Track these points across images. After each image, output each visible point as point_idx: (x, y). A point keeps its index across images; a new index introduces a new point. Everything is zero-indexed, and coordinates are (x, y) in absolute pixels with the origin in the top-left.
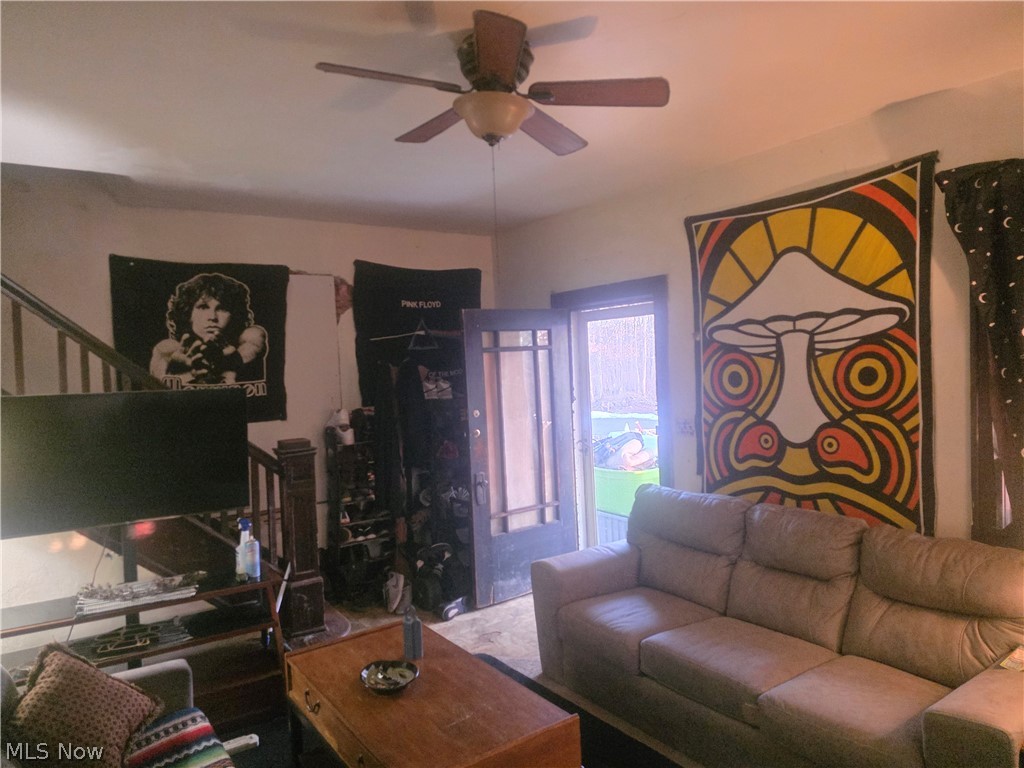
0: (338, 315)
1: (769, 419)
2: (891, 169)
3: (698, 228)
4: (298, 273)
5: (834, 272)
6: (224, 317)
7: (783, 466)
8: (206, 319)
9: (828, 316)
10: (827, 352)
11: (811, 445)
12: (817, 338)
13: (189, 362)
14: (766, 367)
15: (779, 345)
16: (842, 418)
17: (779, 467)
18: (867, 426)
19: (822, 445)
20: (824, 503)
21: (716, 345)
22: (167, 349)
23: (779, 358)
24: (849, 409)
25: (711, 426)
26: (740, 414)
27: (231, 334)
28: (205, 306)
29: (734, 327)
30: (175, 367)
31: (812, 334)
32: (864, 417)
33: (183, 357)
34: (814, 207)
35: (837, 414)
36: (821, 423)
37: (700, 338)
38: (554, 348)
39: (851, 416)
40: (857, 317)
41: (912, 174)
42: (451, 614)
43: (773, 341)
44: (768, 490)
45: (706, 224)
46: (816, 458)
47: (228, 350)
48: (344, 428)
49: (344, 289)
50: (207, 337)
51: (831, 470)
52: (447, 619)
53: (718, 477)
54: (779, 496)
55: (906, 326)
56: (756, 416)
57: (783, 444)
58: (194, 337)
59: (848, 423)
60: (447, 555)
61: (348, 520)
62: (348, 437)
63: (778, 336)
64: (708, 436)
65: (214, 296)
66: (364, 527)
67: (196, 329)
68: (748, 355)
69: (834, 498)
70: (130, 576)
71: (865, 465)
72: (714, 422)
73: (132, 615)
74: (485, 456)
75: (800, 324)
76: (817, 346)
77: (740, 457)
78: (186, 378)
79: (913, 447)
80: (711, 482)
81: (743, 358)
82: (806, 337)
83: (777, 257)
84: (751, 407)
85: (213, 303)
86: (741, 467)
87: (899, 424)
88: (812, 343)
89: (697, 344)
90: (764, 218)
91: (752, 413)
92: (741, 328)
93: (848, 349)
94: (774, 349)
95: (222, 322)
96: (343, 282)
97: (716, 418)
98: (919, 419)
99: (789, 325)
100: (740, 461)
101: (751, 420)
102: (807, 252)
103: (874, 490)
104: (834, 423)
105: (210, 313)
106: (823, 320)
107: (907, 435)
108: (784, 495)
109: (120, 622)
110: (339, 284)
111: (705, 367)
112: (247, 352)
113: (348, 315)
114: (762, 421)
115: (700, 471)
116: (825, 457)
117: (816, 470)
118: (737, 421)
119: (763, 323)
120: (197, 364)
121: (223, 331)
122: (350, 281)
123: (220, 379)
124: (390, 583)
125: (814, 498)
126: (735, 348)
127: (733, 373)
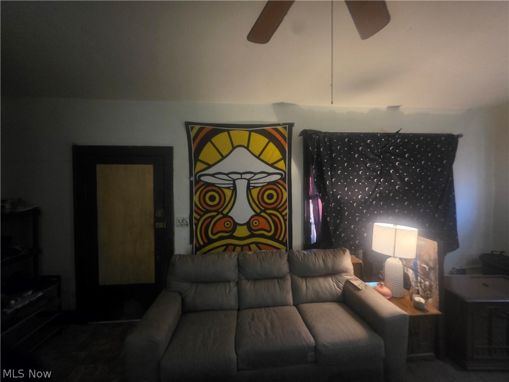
1: (229, 215)
2: (279, 125)
3: (192, 128)
5: (258, 157)
7: (236, 234)
9: (255, 174)
10: (255, 187)
11: (248, 224)
12: (251, 182)
14: (228, 193)
15: (234, 184)
16: (261, 212)
17: (234, 234)
18: (270, 215)
19: (253, 222)
20: (253, 247)
21: (202, 183)
23: (234, 189)
24: (263, 209)
25: (198, 220)
26: (214, 214)
29: (213, 175)
31: (249, 180)
32: (268, 211)
34: (250, 132)
35: (258, 211)
36: (252, 215)
37: (193, 179)
39: (264, 211)
40: (266, 175)
41: (285, 128)
43: (232, 182)
44: (227, 245)
45: (197, 127)
46: (250, 229)
51: (256, 233)
53: (202, 243)
54: (233, 247)
55: (283, 179)
56: (222, 214)
57: (236, 225)
59: (263, 214)
63: (234, 180)
64: (197, 225)
68: (219, 188)
69: (257, 244)
71: (268, 229)
72: (200, 219)
75: (244, 176)
76: (251, 185)
77: (214, 232)
79: (285, 221)
80: (198, 246)
81: (217, 189)
82: (246, 181)
83: (234, 148)
84: (220, 210)
86: (215, 237)
87: (281, 213)
88: (249, 184)
89: (191, 182)
90: (228, 131)
92: (216, 176)
93: (263, 187)
94: (232, 185)
97: (202, 216)
98: (287, 211)
99: (239, 176)
100: (214, 235)
101: (220, 216)
102: (247, 148)
103: (272, 238)
104: (257, 214)
106: (253, 175)
107: (283, 216)
108: (235, 246)
111: (196, 193)
114: (226, 216)
115: (191, 242)
116: (255, 228)
117: (250, 233)
119: (227, 174)
125: (248, 245)
126: (213, 185)
127: (212, 195)
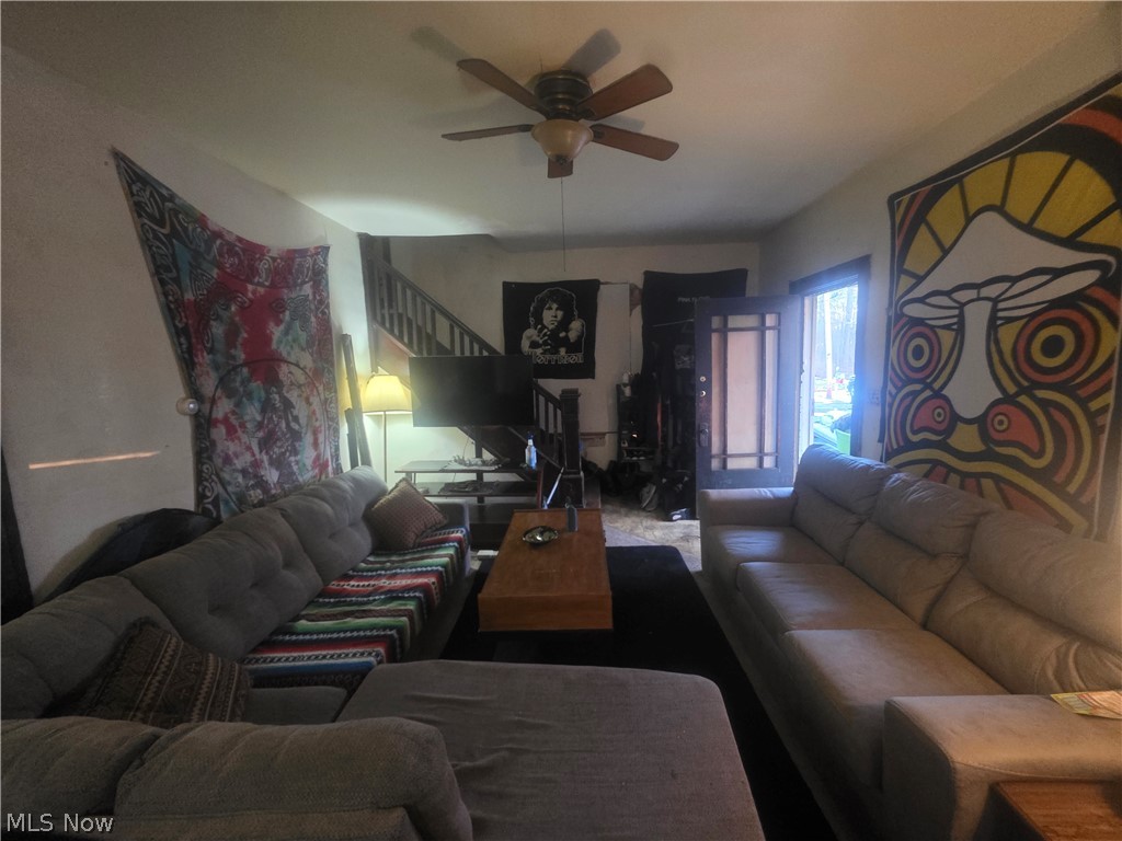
0: (631, 310)
1: (944, 392)
3: (899, 203)
4: (606, 283)
5: (1028, 228)
6: (560, 314)
7: (953, 441)
8: (551, 316)
9: (1014, 280)
10: (1010, 320)
11: (981, 422)
12: (1002, 305)
13: (541, 342)
14: (947, 338)
15: (961, 316)
16: (1017, 394)
17: (949, 441)
18: (1044, 404)
19: (993, 420)
20: (988, 484)
21: (904, 320)
22: (530, 334)
23: (960, 329)
24: (1026, 384)
25: (894, 398)
26: (918, 387)
27: (564, 325)
28: (550, 308)
29: (921, 300)
30: (534, 345)
31: (995, 301)
32: (1041, 394)
33: (538, 339)
34: (1013, 155)
35: (1012, 389)
36: (996, 398)
37: (892, 313)
38: (782, 327)
39: (1028, 391)
40: (1047, 277)
42: (675, 518)
43: (956, 312)
44: (936, 463)
45: (906, 198)
46: (984, 435)
47: (562, 335)
48: (625, 385)
49: (637, 292)
50: (551, 327)
51: (997, 449)
52: (671, 520)
53: (895, 447)
54: (944, 470)
55: (1109, 281)
56: (932, 389)
57: (955, 419)
58: (544, 327)
59: (1023, 399)
60: (686, 479)
61: (626, 445)
62: (627, 391)
63: (962, 306)
64: (891, 406)
65: (554, 301)
66: (638, 452)
67: (545, 322)
68: (932, 328)
69: (997, 479)
70: (479, 455)
71: (1036, 447)
72: (897, 394)
73: (480, 474)
74: (709, 411)
75: (985, 292)
76: (1001, 314)
77: (915, 428)
78: (539, 351)
79: (1097, 431)
80: (890, 450)
81: (927, 331)
82: (989, 305)
83: (969, 219)
84: (929, 381)
85: (555, 306)
86: (915, 438)
87: (1083, 403)
88: (995, 310)
89: (889, 318)
90: (960, 180)
91: (929, 386)
92: (928, 301)
93: (1033, 316)
94: (955, 320)
95: (559, 318)
96: (636, 287)
97: (899, 389)
98: (1109, 399)
99: (972, 294)
100: (915, 432)
101: (928, 393)
102: (1000, 209)
103: (1042, 476)
104: (1008, 399)
105: (552, 312)
106: (1008, 284)
107: (1091, 417)
108: (951, 469)
109: (473, 477)
110: (633, 288)
111: (894, 341)
112: (573, 335)
113: (638, 310)
114: (938, 394)
115: (881, 440)
116: (997, 436)
117: (983, 448)
118: (915, 394)
119: (948, 294)
120: (545, 343)
121: (560, 323)
122: (641, 287)
123: (557, 352)
124: (646, 490)
125: (978, 476)
126: (920, 322)
127: (917, 346)
